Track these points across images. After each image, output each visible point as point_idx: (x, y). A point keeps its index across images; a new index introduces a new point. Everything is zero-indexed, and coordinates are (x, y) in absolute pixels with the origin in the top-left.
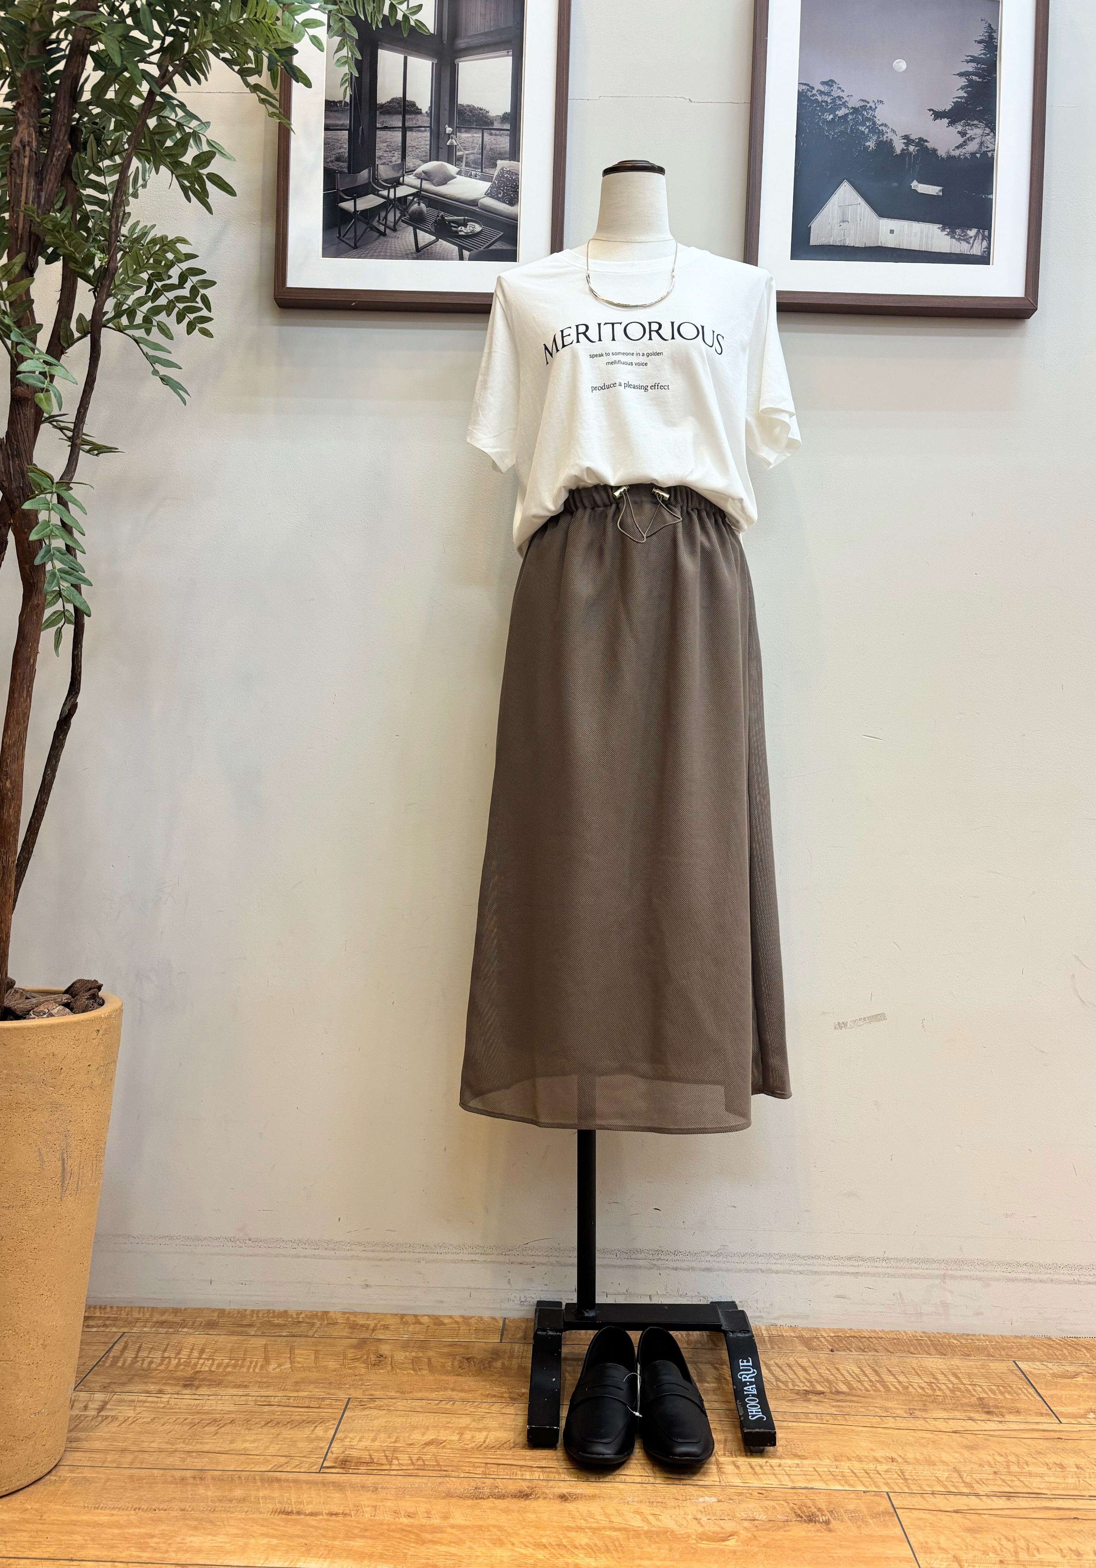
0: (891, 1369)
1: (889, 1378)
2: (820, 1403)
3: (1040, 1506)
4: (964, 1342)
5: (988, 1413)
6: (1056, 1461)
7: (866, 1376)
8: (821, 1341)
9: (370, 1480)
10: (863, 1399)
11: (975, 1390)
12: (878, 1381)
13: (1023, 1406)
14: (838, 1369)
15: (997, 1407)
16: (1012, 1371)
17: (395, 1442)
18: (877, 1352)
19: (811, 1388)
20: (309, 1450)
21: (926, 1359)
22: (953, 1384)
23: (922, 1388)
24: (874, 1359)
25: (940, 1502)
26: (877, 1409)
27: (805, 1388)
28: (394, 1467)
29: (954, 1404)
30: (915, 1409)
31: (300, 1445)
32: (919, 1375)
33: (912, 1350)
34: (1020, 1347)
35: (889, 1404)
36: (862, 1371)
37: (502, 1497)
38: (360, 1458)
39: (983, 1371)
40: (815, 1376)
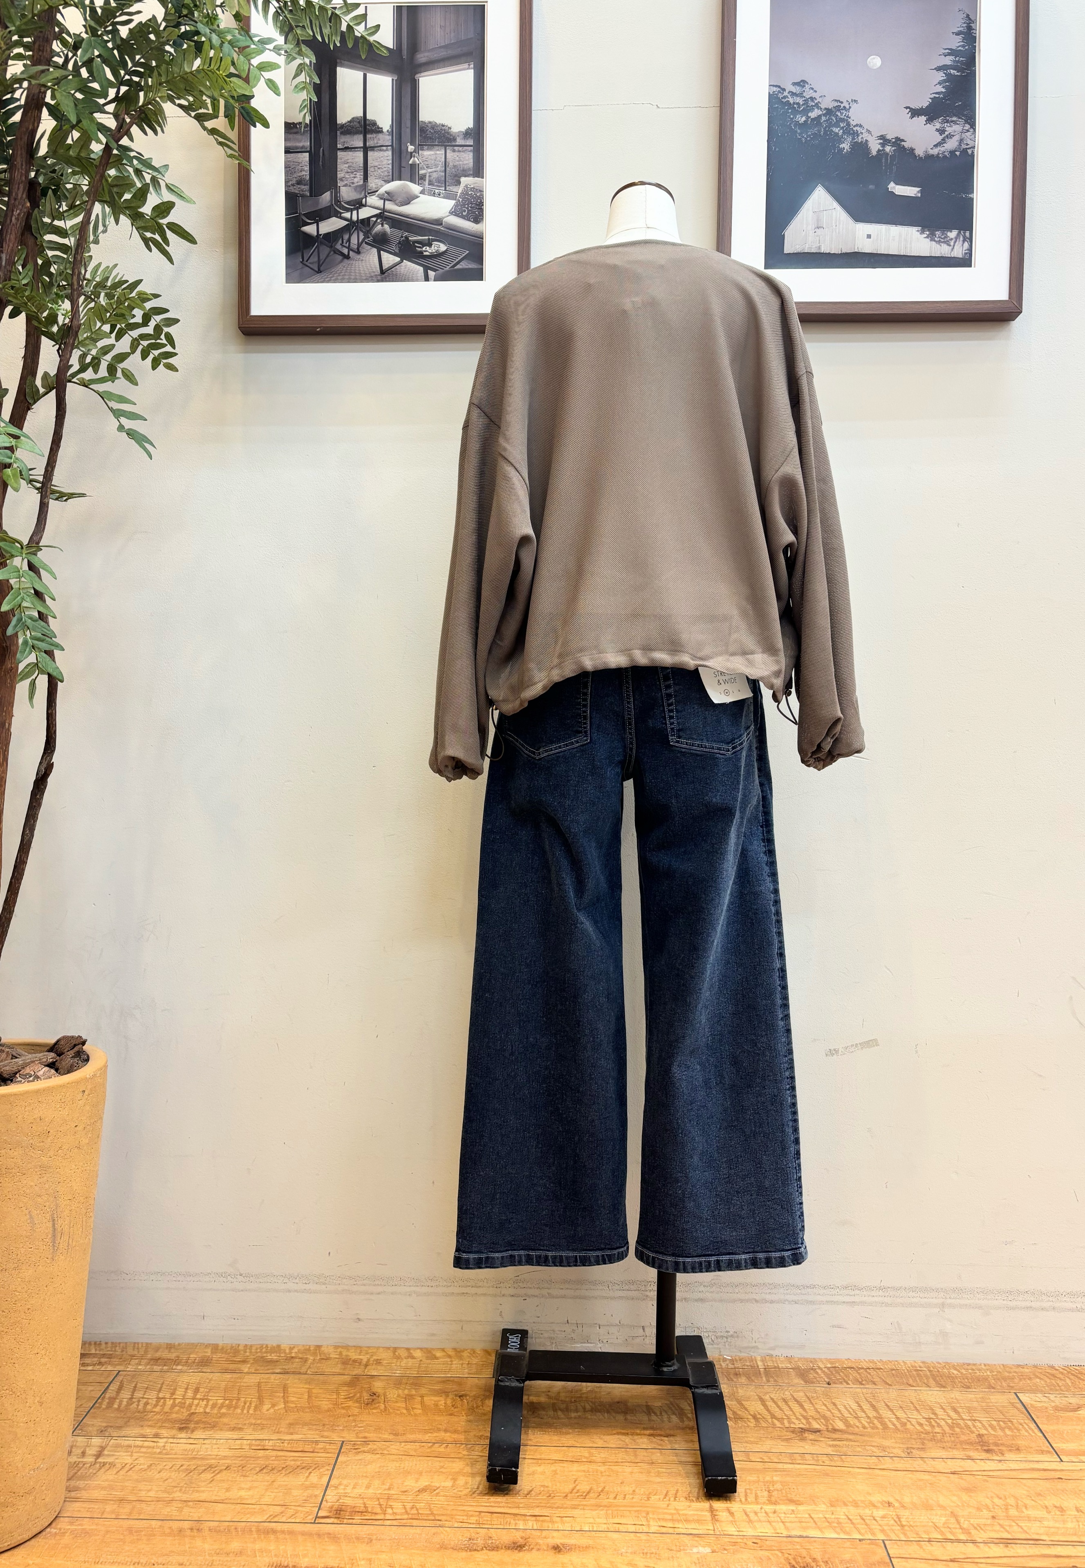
0: (889, 1404)
1: (886, 1414)
2: (816, 1443)
3: (1038, 1553)
4: (964, 1371)
5: (988, 1451)
6: (1055, 1503)
7: (864, 1411)
8: (817, 1373)
9: (364, 1530)
10: (859, 1437)
11: (974, 1426)
12: (875, 1418)
13: (1023, 1443)
14: (834, 1404)
15: (996, 1445)
16: (1012, 1404)
17: (389, 1489)
18: (875, 1384)
19: (807, 1426)
20: (304, 1498)
21: (925, 1392)
22: (952, 1419)
23: (921, 1425)
24: (871, 1393)
25: (937, 1550)
26: (874, 1449)
27: (801, 1426)
28: (388, 1517)
29: (953, 1442)
30: (913, 1448)
31: (295, 1492)
32: (917, 1410)
33: (911, 1382)
34: (1022, 1377)
35: (886, 1443)
36: (860, 1406)
37: (495, 1548)
38: (354, 1507)
39: (984, 1404)
40: (812, 1413)
